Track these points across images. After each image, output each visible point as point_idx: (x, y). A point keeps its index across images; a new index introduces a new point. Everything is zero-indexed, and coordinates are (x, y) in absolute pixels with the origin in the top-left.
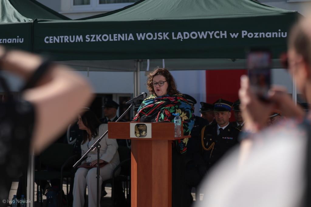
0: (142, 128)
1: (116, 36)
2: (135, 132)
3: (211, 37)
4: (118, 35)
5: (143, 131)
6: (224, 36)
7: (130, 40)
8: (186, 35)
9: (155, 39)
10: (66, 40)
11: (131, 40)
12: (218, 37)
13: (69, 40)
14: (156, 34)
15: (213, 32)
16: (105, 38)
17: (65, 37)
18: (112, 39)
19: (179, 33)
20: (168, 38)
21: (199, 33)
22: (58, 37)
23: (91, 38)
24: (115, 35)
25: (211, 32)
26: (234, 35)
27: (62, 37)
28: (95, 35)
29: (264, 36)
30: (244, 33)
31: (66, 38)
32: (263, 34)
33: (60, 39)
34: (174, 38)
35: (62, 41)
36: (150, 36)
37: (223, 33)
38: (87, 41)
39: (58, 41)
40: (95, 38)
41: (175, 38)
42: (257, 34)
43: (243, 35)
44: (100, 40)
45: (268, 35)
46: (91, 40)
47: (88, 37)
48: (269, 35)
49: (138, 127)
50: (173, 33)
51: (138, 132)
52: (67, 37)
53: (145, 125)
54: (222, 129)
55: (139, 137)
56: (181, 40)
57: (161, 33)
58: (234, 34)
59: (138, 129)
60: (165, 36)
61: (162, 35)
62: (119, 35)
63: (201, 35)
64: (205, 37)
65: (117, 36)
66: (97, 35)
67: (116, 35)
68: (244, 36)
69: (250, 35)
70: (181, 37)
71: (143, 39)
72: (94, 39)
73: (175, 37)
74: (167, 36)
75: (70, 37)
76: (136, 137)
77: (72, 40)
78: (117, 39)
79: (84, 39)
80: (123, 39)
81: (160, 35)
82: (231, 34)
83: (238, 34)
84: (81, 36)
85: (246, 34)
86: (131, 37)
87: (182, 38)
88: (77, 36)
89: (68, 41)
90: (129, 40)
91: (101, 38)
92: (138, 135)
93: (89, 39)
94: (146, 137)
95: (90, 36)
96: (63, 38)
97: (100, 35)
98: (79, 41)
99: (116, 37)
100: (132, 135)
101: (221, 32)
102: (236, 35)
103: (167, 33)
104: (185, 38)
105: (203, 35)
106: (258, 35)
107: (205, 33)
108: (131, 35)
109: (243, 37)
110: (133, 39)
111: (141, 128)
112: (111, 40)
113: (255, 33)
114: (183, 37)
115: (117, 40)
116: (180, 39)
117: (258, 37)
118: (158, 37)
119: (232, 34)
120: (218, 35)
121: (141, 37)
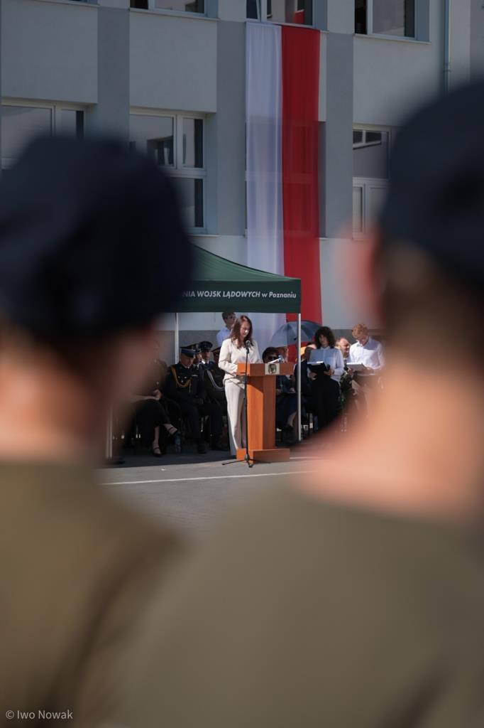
2: (269, 371)
3: (249, 296)
5: (274, 370)
6: (258, 295)
8: (233, 294)
9: (210, 296)
12: (254, 296)
14: (212, 292)
19: (229, 292)
20: (220, 296)
21: (242, 292)
25: (250, 292)
26: (264, 295)
29: (283, 297)
30: (271, 294)
32: (282, 295)
34: (224, 296)
36: (207, 294)
37: (258, 293)
43: (270, 295)
48: (286, 296)
50: (224, 292)
53: (275, 365)
60: (218, 294)
64: (245, 296)
69: (275, 295)
71: (202, 295)
74: (220, 294)
80: (187, 296)
81: (215, 293)
82: (262, 294)
83: (267, 294)
90: (191, 296)
100: (267, 373)
103: (220, 292)
104: (232, 296)
105: (244, 294)
106: (279, 296)
107: (246, 293)
108: (193, 292)
109: (270, 297)
110: (195, 296)
111: (272, 367)
113: (277, 294)
114: (230, 295)
116: (228, 296)
118: (213, 295)
120: (254, 294)
121: (200, 294)
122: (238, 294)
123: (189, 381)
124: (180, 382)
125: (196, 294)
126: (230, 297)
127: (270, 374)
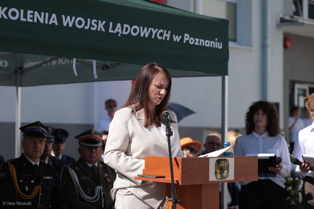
1: (31, 14)
2: (216, 172)
3: (153, 37)
4: (34, 12)
5: (224, 170)
6: (167, 37)
7: (52, 23)
9: (87, 28)
11: (53, 24)
12: (161, 38)
14: (89, 20)
15: (157, 30)
16: (14, 14)
18: (24, 18)
19: (119, 25)
20: (103, 30)
21: (141, 28)
24: (29, 12)
25: (155, 30)
26: (177, 38)
29: (203, 45)
30: (187, 37)
32: (203, 41)
34: (111, 31)
36: (80, 23)
41: (112, 31)
43: (185, 39)
44: (5, 17)
48: (208, 43)
50: (111, 23)
51: (218, 171)
53: (226, 160)
55: (220, 179)
56: (119, 35)
57: (96, 21)
59: (219, 167)
60: (101, 25)
61: (97, 24)
62: (36, 14)
63: (143, 32)
64: (147, 36)
65: (33, 14)
67: (32, 12)
68: (186, 41)
69: (192, 41)
70: (120, 31)
71: (71, 25)
73: (112, 30)
74: (103, 26)
76: (216, 180)
78: (33, 18)
80: (42, 21)
81: (95, 23)
82: (174, 36)
85: (187, 39)
86: (54, 20)
87: (120, 33)
90: (50, 23)
91: (6, 13)
92: (219, 176)
97: (5, 9)
99: (32, 16)
100: (212, 178)
101: (165, 31)
102: (179, 37)
103: (104, 22)
104: (124, 33)
105: (145, 32)
106: (199, 42)
107: (148, 30)
108: (54, 16)
109: (185, 42)
110: (57, 24)
112: (22, 19)
113: (196, 39)
114: (122, 31)
115: (31, 21)
116: (118, 33)
117: (198, 44)
118: (91, 25)
119: (176, 36)
121: (68, 21)
122: (135, 31)
123: (38, 188)
124: (23, 190)
125: (60, 20)
126: (120, 34)
127: (219, 179)
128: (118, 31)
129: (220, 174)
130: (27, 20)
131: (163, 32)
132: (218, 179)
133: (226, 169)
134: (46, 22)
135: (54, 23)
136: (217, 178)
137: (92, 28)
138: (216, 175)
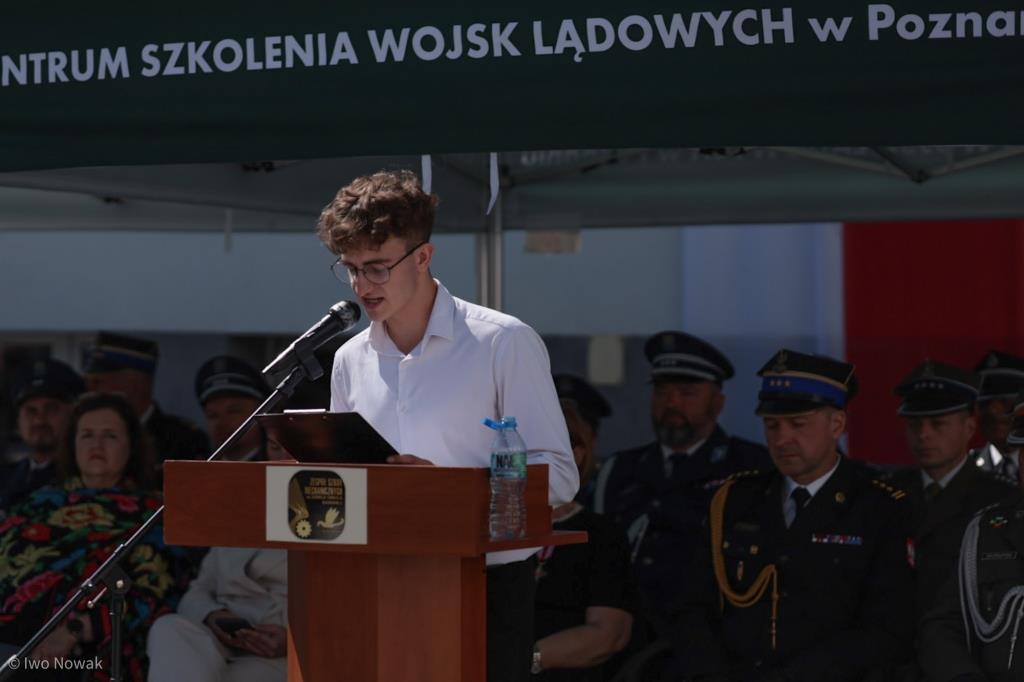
0: (323, 491)
1: (275, 46)
2: (292, 515)
3: (719, 41)
4: (283, 40)
5: (327, 507)
6: (782, 31)
7: (341, 61)
8: (601, 35)
9: (453, 55)
10: (56, 72)
11: (344, 62)
12: (753, 40)
13: (67, 70)
14: (457, 30)
15: (725, 15)
16: (228, 56)
17: (53, 56)
18: (257, 59)
19: (568, 26)
20: (514, 51)
21: (659, 19)
22: (23, 58)
23: (163, 57)
24: (270, 41)
25: (717, 16)
26: (831, 30)
27: (37, 58)
28: (181, 45)
29: (977, 32)
30: (879, 17)
31: (57, 62)
32: (976, 18)
33: (30, 65)
34: (541, 49)
35: (38, 79)
36: (428, 43)
37: (777, 17)
38: (146, 72)
39: (22, 78)
40: (183, 60)
41: (548, 50)
42: (942, 19)
43: (874, 28)
44: (206, 68)
45: (1001, 24)
46: (163, 66)
47: (152, 54)
48: (1003, 24)
49: (303, 490)
50: (537, 26)
51: (302, 512)
52: (61, 56)
53: (335, 476)
54: (805, 492)
55: (309, 537)
56: (577, 59)
57: (481, 27)
58: (830, 23)
59: (304, 495)
60: (502, 39)
61: (487, 35)
62: (291, 42)
63: (668, 29)
64: (690, 41)
65: (281, 46)
66: (191, 46)
67: (277, 40)
68: (880, 31)
69: (910, 28)
70: (576, 43)
71: (399, 55)
72: (177, 65)
73: (545, 44)
74: (511, 38)
75: (75, 54)
76: (292, 538)
77: (83, 69)
78: (282, 58)
79: (136, 63)
80: (308, 60)
81: (478, 34)
82: (814, 23)
83: (847, 22)
84: (122, 52)
85: (887, 23)
86: (344, 50)
87: (580, 49)
88: (105, 53)
89: (64, 78)
90: (334, 61)
91: (208, 56)
92: (305, 528)
93: (156, 63)
94: (340, 540)
95: (161, 49)
96: (45, 64)
97: (205, 45)
98: (114, 74)
99: (278, 52)
101: (766, 13)
102: (838, 24)
103: (511, 27)
104: (594, 47)
105: (678, 32)
106: (951, 26)
107: (687, 23)
108: (343, 38)
109: (874, 35)
110: (354, 60)
111: (319, 491)
112: (253, 65)
113: (932, 18)
114: (585, 43)
115: (278, 65)
116: (571, 51)
117: (948, 34)
118: (467, 45)
119: (822, 26)
120: (752, 27)
121: (387, 46)
123: (768, 573)
125: (363, 48)
126: (580, 55)
127: (304, 538)
128: (569, 44)
129: (307, 520)
130: (264, 65)
131: (755, 17)
132: (300, 537)
133: (334, 506)
134: (322, 61)
135: (348, 60)
136: (297, 534)
137: (472, 53)
138: (294, 522)
